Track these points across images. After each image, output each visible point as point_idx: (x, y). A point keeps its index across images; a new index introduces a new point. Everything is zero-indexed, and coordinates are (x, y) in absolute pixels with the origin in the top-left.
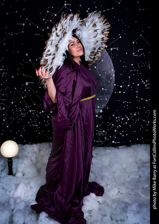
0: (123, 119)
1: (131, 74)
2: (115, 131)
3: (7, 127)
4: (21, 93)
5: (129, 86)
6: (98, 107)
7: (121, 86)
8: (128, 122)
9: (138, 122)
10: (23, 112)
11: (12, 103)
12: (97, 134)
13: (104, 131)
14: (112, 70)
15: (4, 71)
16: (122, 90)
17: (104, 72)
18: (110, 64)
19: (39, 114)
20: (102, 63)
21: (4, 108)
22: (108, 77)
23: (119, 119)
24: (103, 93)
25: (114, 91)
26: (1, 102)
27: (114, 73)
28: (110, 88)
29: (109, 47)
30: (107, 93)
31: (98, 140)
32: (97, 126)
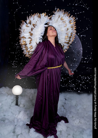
0: (86, 78)
2: (81, 85)
4: (26, 58)
5: (91, 58)
7: (86, 58)
8: (89, 80)
11: (21, 64)
12: (69, 86)
13: (74, 85)
14: (81, 48)
15: (18, 46)
16: (86, 60)
17: (76, 49)
18: (80, 45)
20: (75, 44)
21: (16, 67)
22: (79, 52)
23: (84, 78)
24: (74, 62)
25: (81, 61)
26: (15, 63)
27: (82, 50)
28: (79, 59)
29: (80, 35)
30: (77, 62)
31: (70, 90)
32: (70, 81)
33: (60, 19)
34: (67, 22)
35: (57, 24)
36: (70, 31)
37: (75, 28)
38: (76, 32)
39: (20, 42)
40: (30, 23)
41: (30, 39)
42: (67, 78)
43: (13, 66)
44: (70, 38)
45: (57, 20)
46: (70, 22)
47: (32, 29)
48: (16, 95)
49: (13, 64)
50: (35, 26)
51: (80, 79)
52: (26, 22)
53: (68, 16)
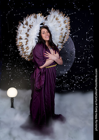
0: (79, 78)
1: (85, 51)
2: (75, 85)
3: (12, 80)
4: (20, 60)
5: (83, 58)
6: (65, 70)
7: (79, 58)
8: (83, 80)
9: (88, 80)
10: (21, 71)
11: (15, 66)
12: (63, 86)
13: (68, 85)
14: (74, 49)
15: (11, 48)
16: (79, 60)
17: (69, 49)
18: (73, 45)
19: (30, 73)
20: (68, 44)
21: (10, 69)
22: (71, 53)
23: (77, 78)
24: (68, 62)
25: (74, 61)
26: (9, 65)
27: (75, 50)
28: (72, 59)
29: (72, 35)
30: (70, 62)
31: (64, 90)
33: (55, 19)
34: (62, 22)
35: (52, 24)
36: (65, 30)
37: (69, 28)
38: (70, 32)
39: (17, 43)
40: (27, 24)
41: (26, 40)
42: (61, 79)
43: (7, 68)
44: (64, 37)
45: (52, 20)
46: (65, 22)
47: (28, 30)
48: (11, 98)
49: (7, 66)
50: (31, 26)
51: (74, 78)
52: (22, 23)
53: (63, 16)
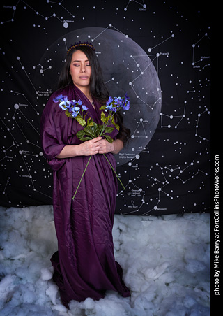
0: (172, 170)
2: (160, 189)
4: (6, 121)
5: (184, 116)
6: (133, 149)
7: (171, 117)
8: (181, 175)
9: (196, 176)
10: (8, 153)
12: (129, 194)
13: (141, 190)
14: (158, 89)
16: (173, 122)
17: (145, 91)
18: (155, 80)
19: (35, 158)
20: (141, 77)
22: (151, 101)
23: (166, 170)
24: (141, 127)
25: (159, 125)
27: (160, 95)
28: (153, 119)
29: (154, 52)
30: (148, 127)
31: (130, 204)
32: (130, 181)
42: (123, 174)
51: (156, 172)
